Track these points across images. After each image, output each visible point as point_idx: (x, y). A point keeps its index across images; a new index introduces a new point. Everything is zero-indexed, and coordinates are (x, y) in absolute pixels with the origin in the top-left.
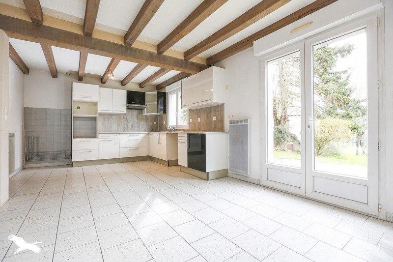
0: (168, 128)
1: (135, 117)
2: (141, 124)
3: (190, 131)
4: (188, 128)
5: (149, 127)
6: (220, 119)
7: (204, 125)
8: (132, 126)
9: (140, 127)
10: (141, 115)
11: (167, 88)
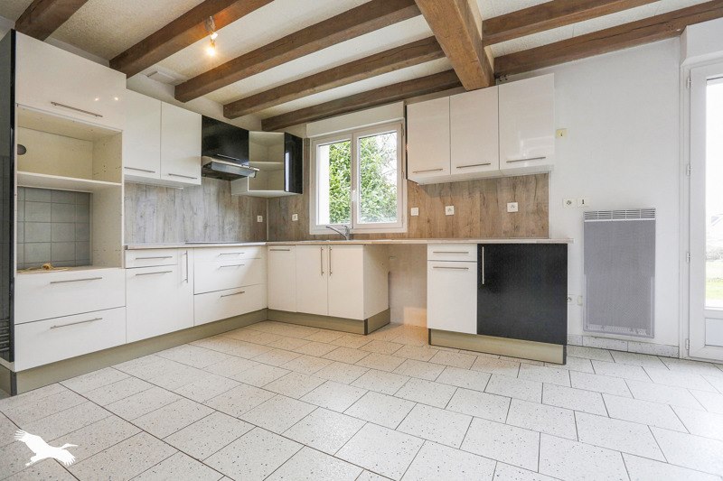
0: (312, 232)
1: (213, 198)
2: (227, 221)
3: (409, 238)
4: (404, 230)
5: (248, 229)
6: (532, 207)
7: (470, 223)
8: (206, 227)
9: (227, 228)
10: (227, 194)
11: (310, 126)
